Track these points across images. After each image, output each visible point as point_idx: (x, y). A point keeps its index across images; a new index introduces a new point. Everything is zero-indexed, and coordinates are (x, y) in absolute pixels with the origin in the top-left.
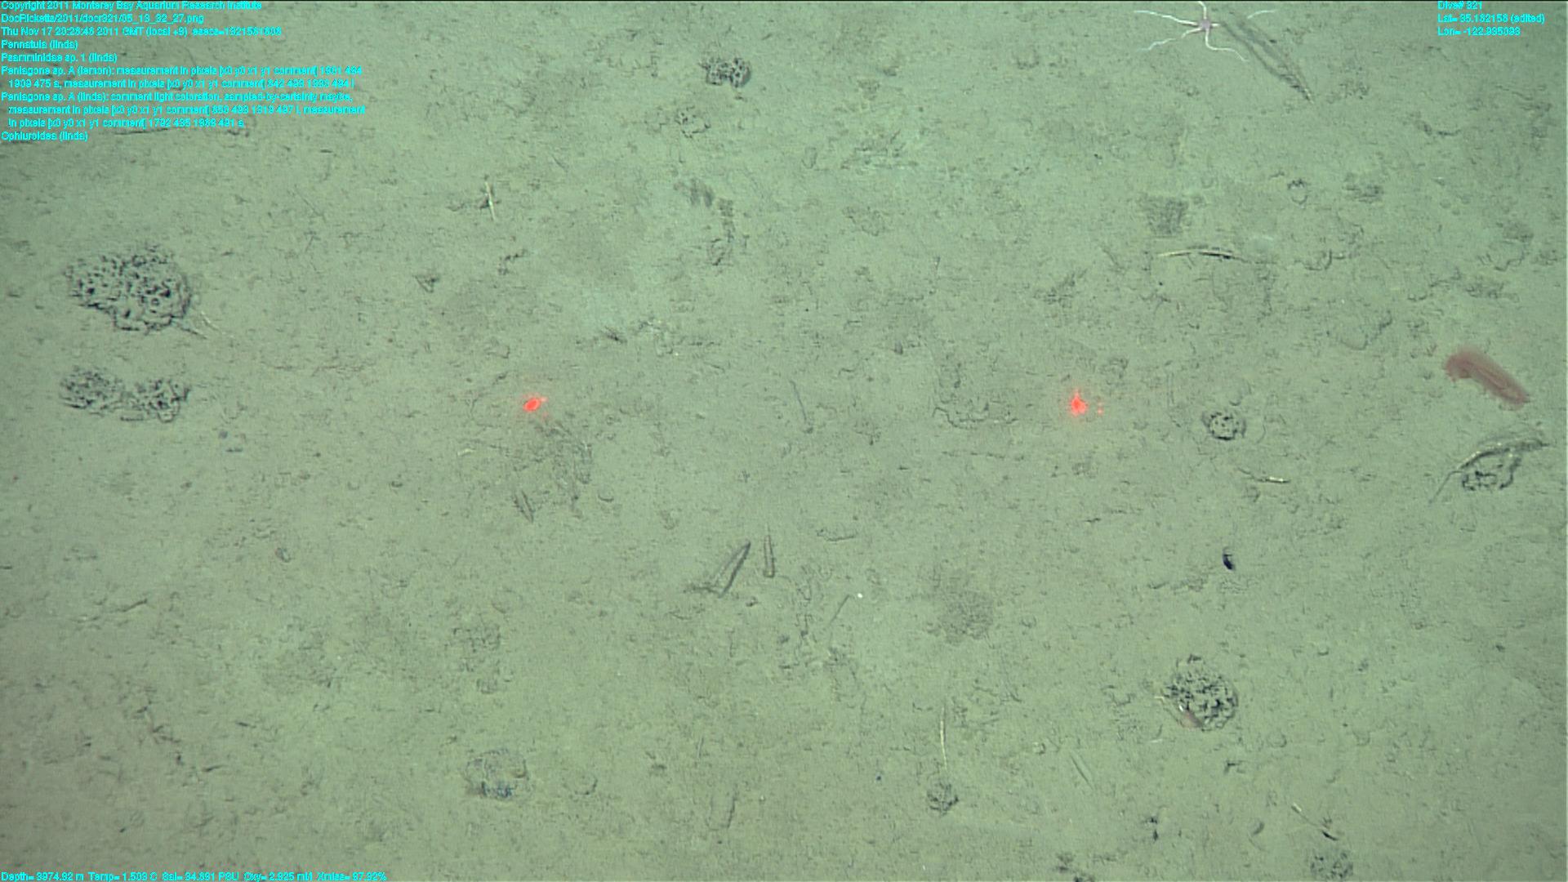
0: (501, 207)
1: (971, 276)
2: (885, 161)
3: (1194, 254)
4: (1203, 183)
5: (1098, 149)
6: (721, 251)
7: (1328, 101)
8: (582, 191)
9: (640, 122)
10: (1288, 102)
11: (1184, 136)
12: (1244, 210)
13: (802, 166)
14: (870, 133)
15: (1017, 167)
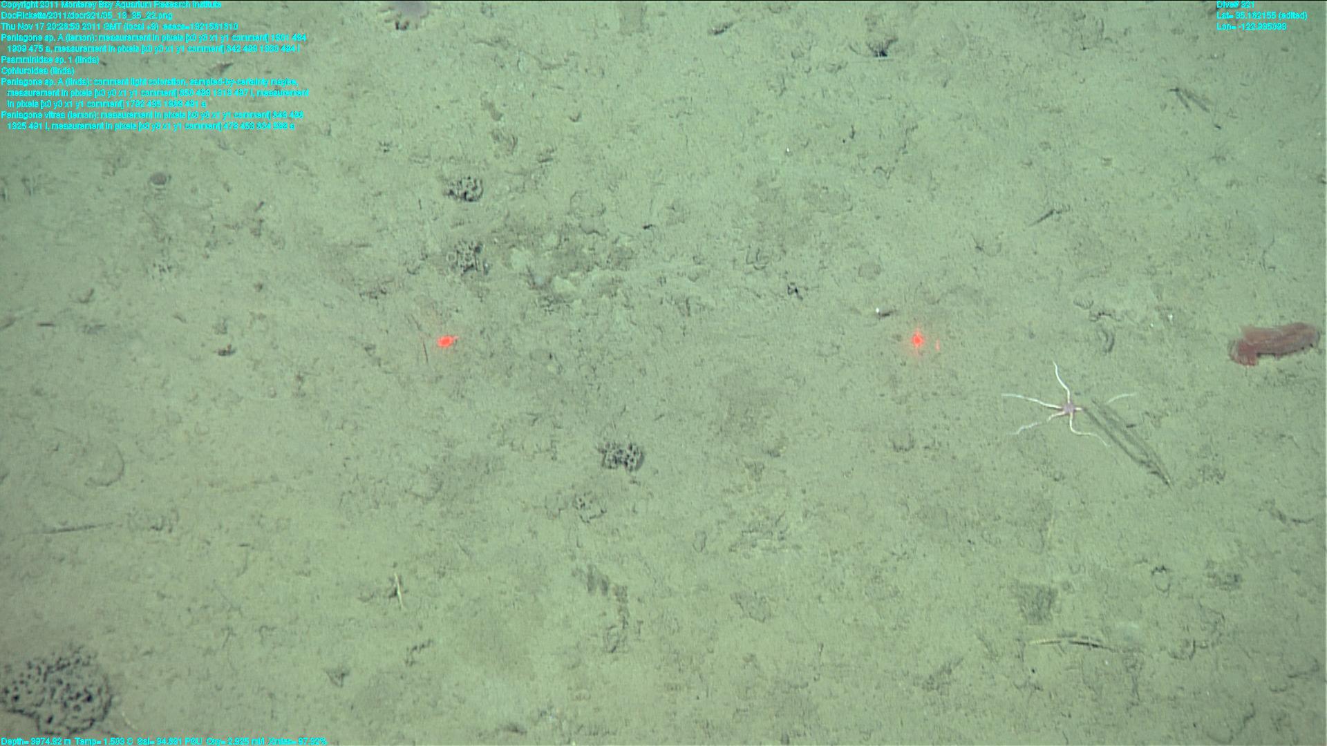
0: (408, 597)
1: (852, 663)
2: (771, 544)
3: (1064, 642)
4: (1071, 568)
5: (972, 534)
6: (615, 638)
7: (1186, 486)
8: (485, 578)
9: (541, 507)
10: (1149, 487)
11: (1052, 522)
12: (1112, 598)
13: (693, 549)
14: (756, 514)
15: (895, 551)
